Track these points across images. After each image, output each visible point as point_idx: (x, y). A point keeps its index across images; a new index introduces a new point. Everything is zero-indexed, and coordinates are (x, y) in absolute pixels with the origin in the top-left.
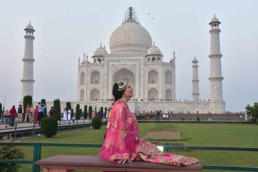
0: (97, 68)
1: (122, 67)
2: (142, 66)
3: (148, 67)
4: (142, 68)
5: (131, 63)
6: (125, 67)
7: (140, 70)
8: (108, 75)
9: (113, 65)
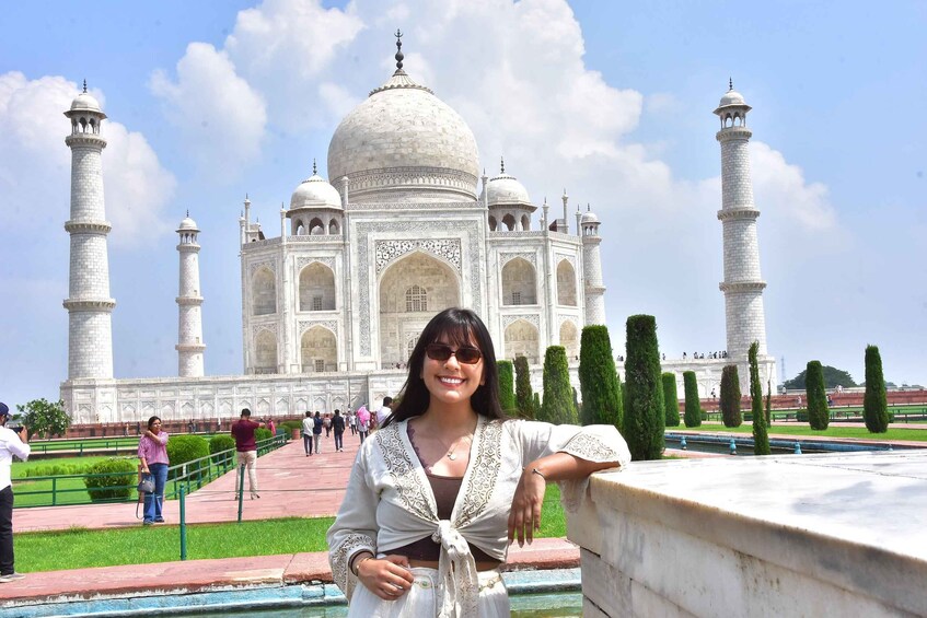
0: (322, 254)
1: (413, 249)
2: (482, 245)
3: (501, 250)
4: (482, 253)
5: (444, 234)
6: (423, 249)
7: (475, 258)
8: (363, 278)
9: (378, 243)
